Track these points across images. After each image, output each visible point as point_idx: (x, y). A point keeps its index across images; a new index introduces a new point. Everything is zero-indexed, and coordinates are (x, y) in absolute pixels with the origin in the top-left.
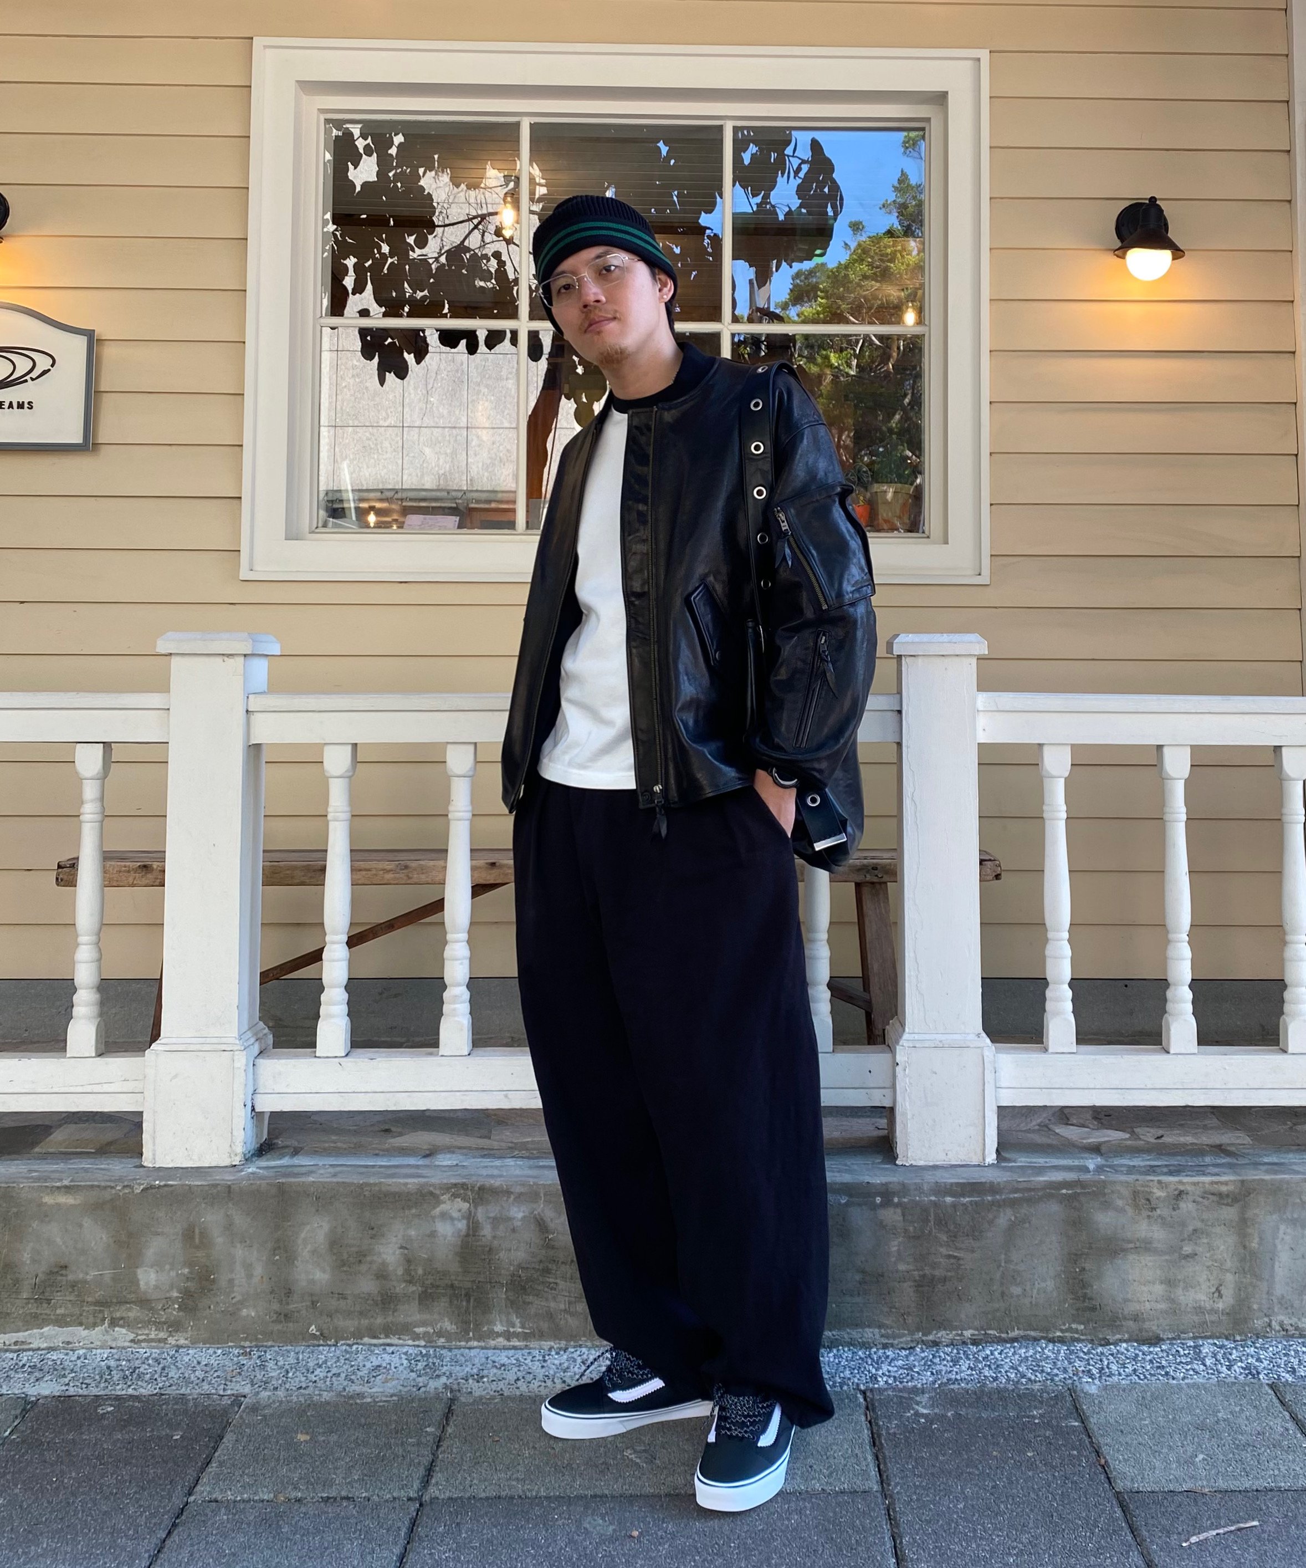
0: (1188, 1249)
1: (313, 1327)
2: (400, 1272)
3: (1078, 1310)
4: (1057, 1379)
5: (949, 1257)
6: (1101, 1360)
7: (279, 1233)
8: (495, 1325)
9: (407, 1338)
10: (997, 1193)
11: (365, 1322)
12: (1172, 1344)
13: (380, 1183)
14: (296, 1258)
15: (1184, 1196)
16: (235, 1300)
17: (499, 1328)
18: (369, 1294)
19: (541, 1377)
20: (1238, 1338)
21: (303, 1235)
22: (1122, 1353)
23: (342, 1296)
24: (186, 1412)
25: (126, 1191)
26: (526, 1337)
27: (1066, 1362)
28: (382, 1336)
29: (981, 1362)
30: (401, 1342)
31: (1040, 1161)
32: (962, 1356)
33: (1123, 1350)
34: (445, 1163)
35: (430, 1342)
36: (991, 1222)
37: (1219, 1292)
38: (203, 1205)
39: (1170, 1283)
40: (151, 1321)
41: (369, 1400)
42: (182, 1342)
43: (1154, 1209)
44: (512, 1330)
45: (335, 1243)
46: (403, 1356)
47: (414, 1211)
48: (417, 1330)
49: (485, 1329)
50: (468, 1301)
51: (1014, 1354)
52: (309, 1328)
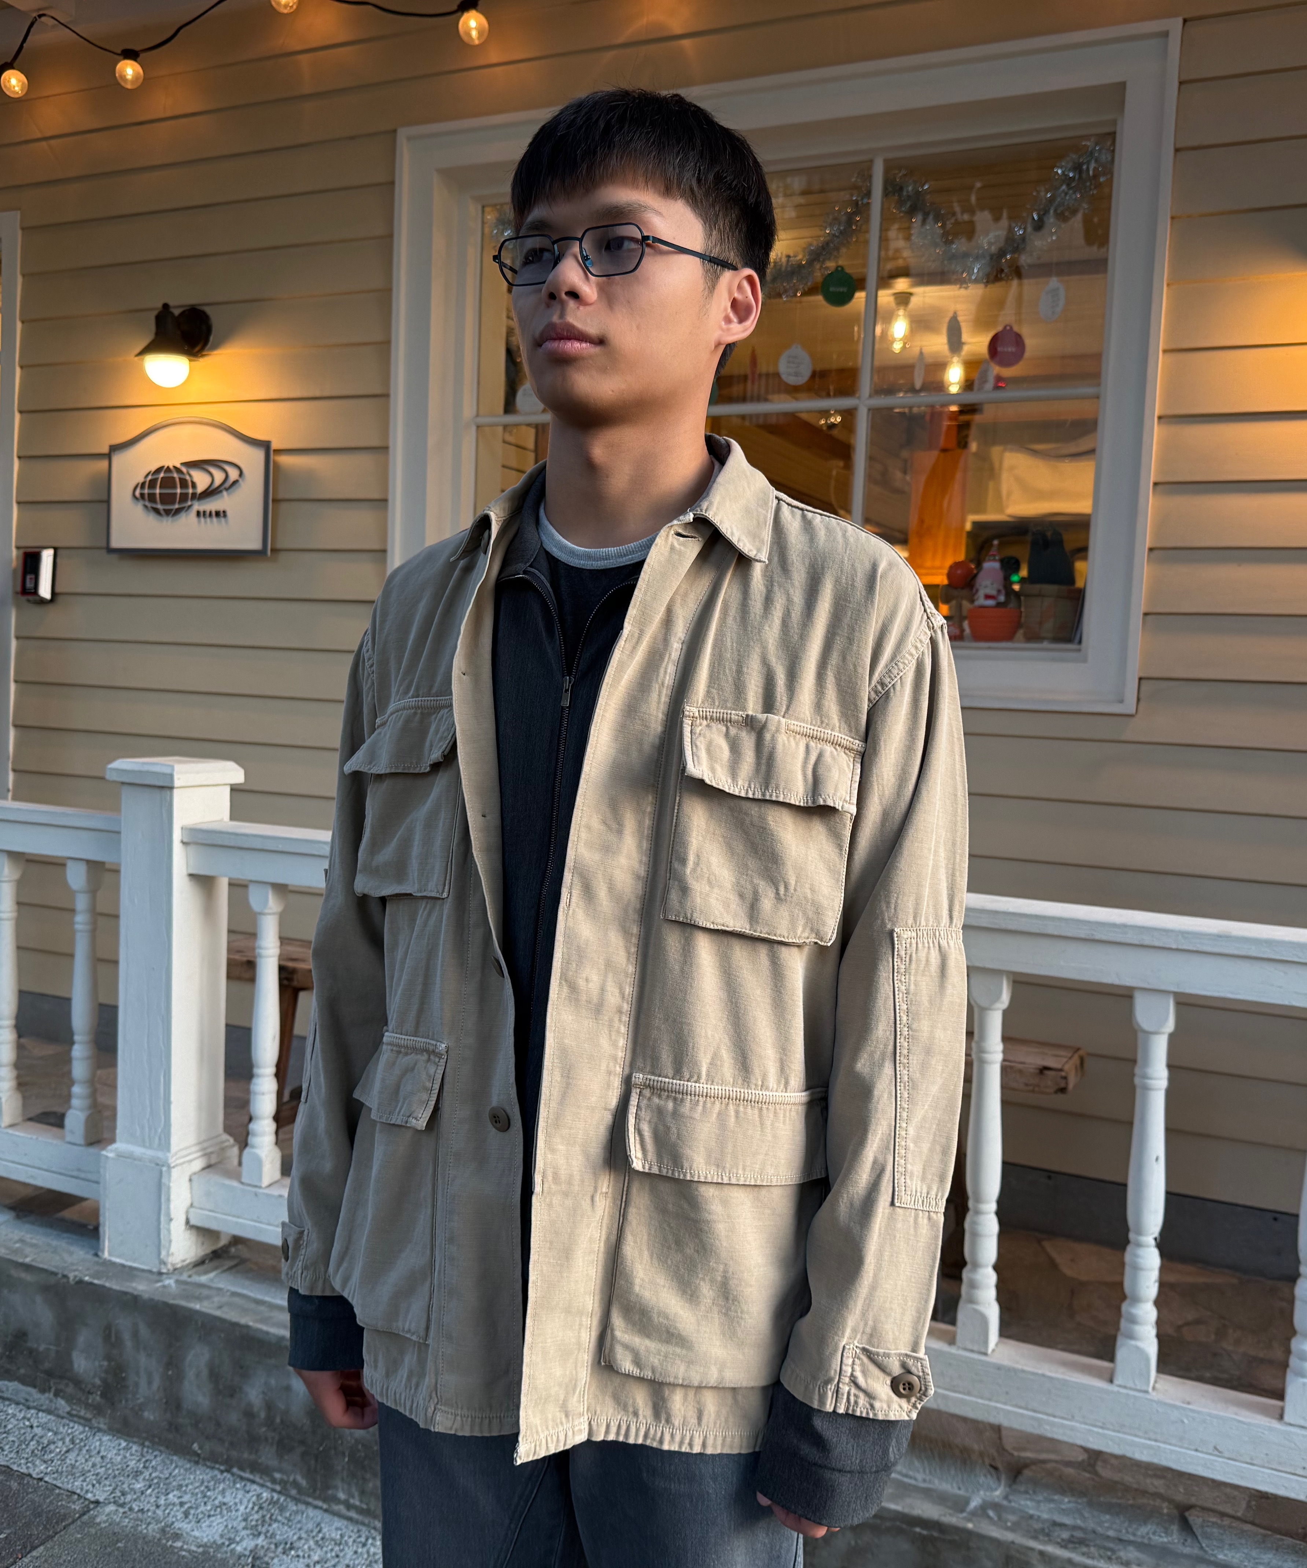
1: (196, 1445)
2: (263, 1415)
7: (172, 1350)
8: (338, 1491)
9: (267, 1479)
11: (234, 1454)
14: (184, 1378)
16: (139, 1401)
17: (340, 1495)
18: (238, 1428)
21: (190, 1357)
23: (218, 1424)
25: (65, 1280)
26: (360, 1511)
28: (248, 1471)
30: (261, 1481)
35: (284, 1490)
38: (118, 1309)
40: (79, 1400)
42: (100, 1426)
44: (352, 1501)
45: (213, 1372)
46: (253, 1499)
49: (330, 1492)
50: (316, 1461)
52: (193, 1444)
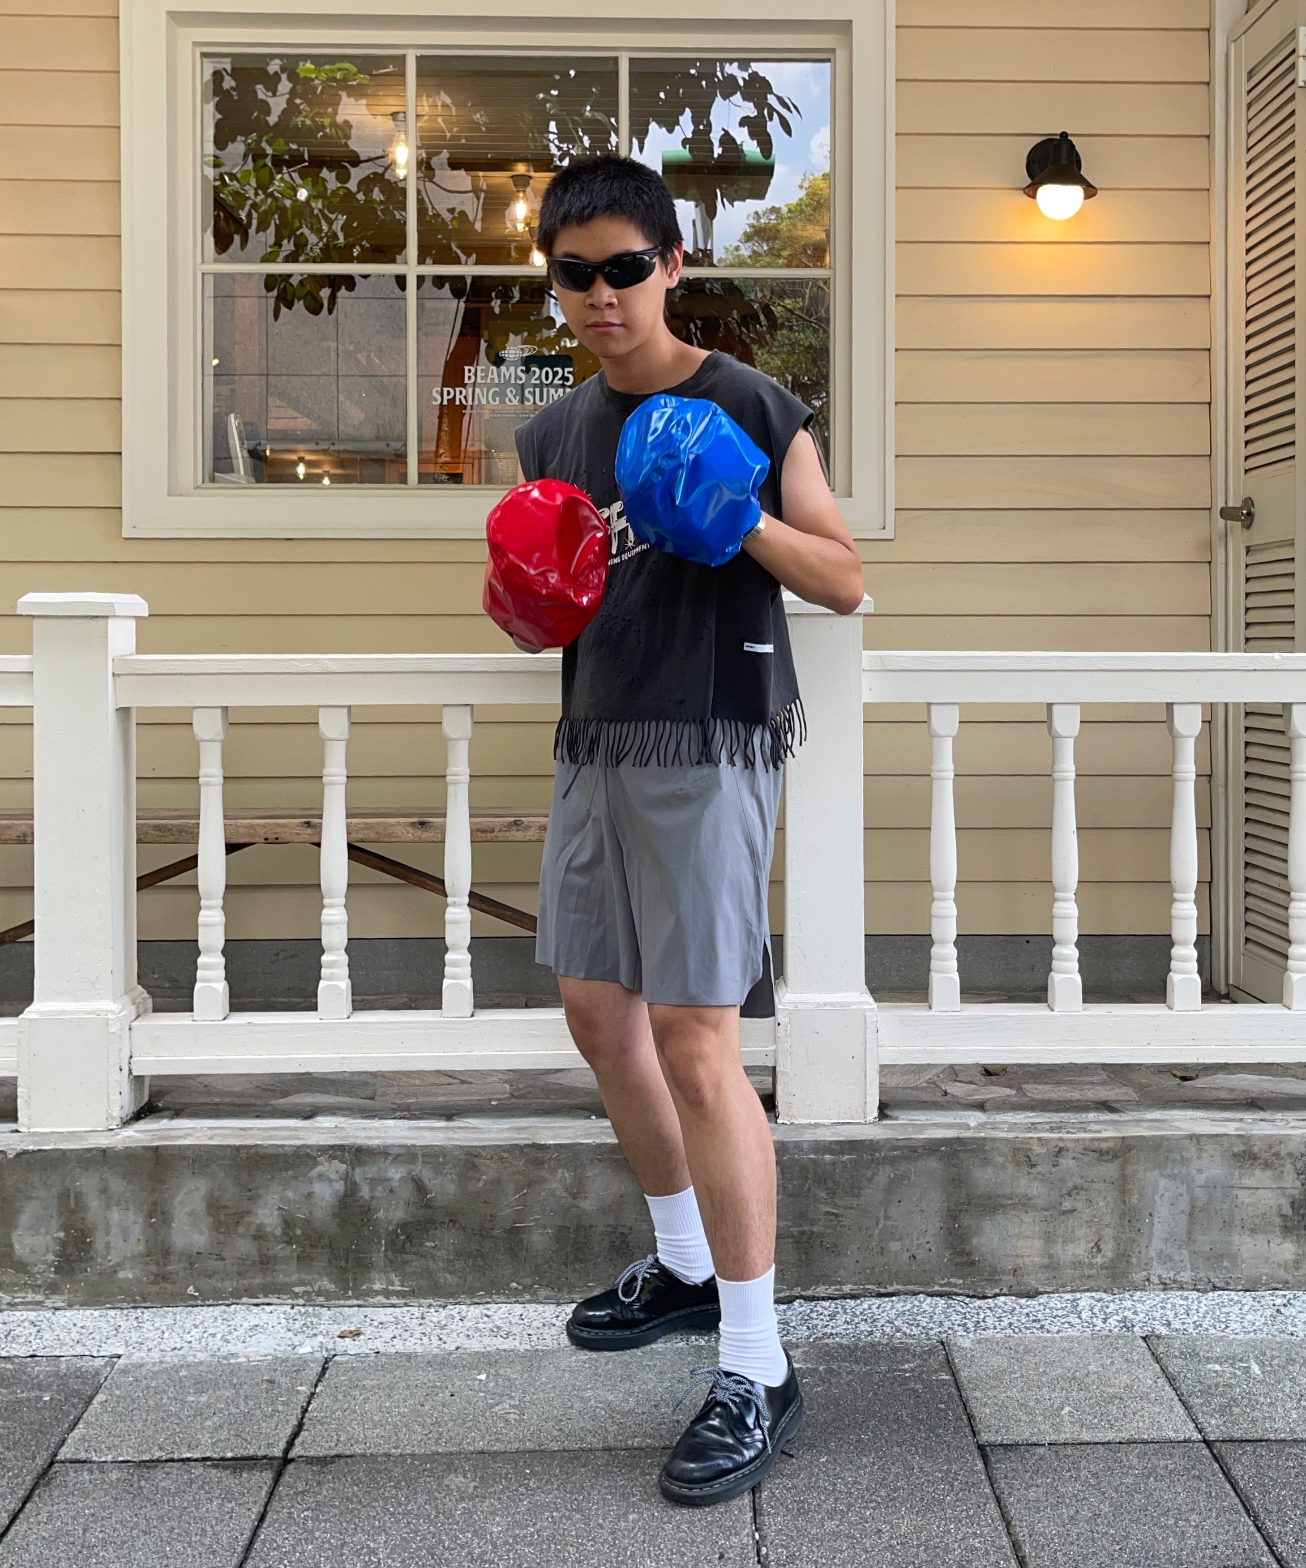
0: (1067, 1205)
1: (191, 1288)
2: (278, 1232)
3: (956, 1264)
4: (931, 1332)
5: (828, 1213)
6: (978, 1314)
7: (157, 1195)
8: (374, 1283)
9: (285, 1297)
10: (876, 1151)
11: (243, 1282)
12: (1051, 1298)
13: (257, 1145)
14: (173, 1221)
15: (1064, 1153)
16: (111, 1263)
17: (377, 1286)
18: (248, 1255)
19: (417, 1335)
20: (1116, 1291)
21: (178, 1200)
22: (1000, 1307)
23: (221, 1257)
24: (57, 1374)
27: (943, 1316)
28: (261, 1296)
29: (857, 1316)
30: (280, 1301)
31: (922, 1117)
32: (839, 1310)
33: (1000, 1304)
34: (324, 1125)
35: (311, 1301)
36: (870, 1180)
37: (1098, 1247)
38: (78, 1170)
39: (1049, 1238)
40: (25, 1284)
41: (243, 1360)
42: (59, 1304)
43: (1033, 1166)
44: (391, 1288)
45: (214, 1206)
46: (282, 1316)
47: (291, 1173)
48: (297, 1289)
49: (364, 1287)
50: (347, 1261)
51: (892, 1308)
52: (187, 1288)
